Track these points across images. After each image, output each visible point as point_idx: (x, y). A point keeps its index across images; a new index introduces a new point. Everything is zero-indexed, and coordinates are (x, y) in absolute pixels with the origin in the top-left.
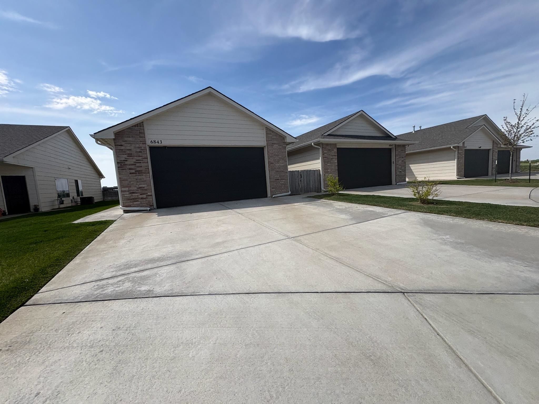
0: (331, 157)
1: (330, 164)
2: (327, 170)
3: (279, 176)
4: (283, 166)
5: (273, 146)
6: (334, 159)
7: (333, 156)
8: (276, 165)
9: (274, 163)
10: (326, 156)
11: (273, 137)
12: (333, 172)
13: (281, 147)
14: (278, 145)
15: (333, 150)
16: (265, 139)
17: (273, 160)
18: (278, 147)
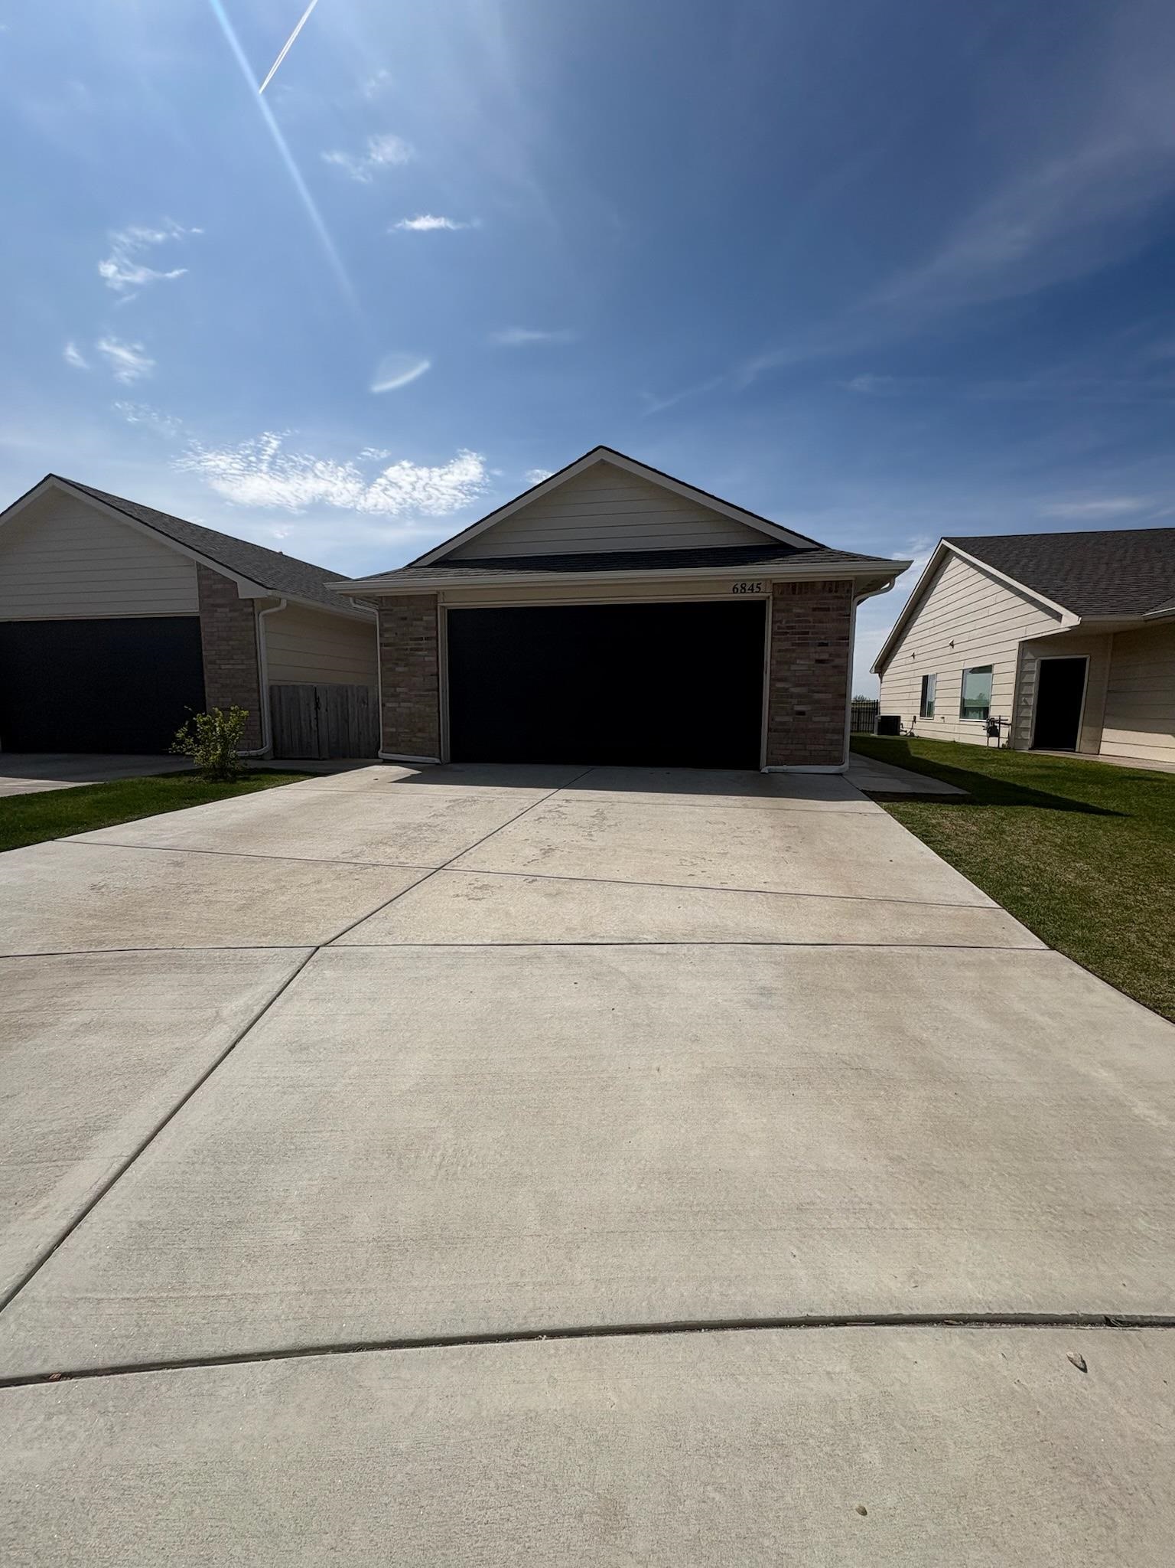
0: (412, 644)
1: (406, 669)
2: (392, 690)
3: (230, 700)
4: (243, 670)
5: (216, 611)
6: (421, 650)
7: (421, 639)
8: (223, 667)
9: (218, 662)
10: (391, 641)
11: (215, 587)
12: (416, 696)
13: (236, 614)
14: (228, 610)
15: (422, 620)
16: (195, 593)
17: (214, 652)
18: (230, 615)
